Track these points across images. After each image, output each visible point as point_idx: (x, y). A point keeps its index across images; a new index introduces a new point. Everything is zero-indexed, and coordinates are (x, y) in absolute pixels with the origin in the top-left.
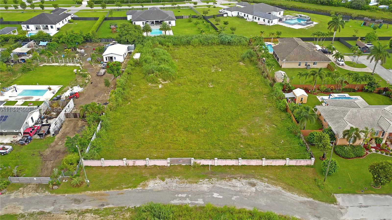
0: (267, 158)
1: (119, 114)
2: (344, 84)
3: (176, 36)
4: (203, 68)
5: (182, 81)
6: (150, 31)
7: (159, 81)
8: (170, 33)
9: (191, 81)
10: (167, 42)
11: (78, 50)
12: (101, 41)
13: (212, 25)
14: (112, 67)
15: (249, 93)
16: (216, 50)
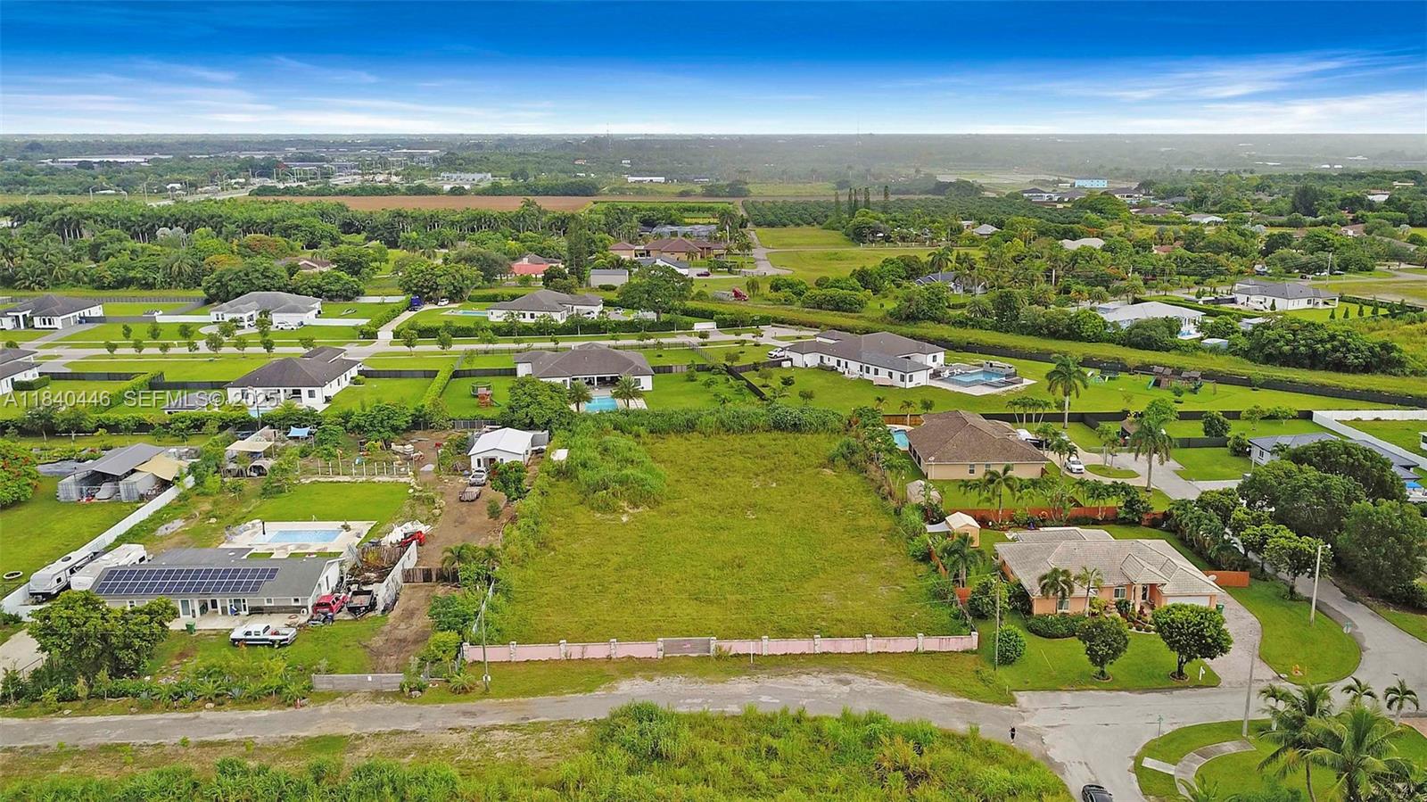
0: (877, 635)
1: (531, 572)
2: (1068, 505)
3: (658, 409)
4: (730, 480)
5: (677, 505)
6: (589, 399)
7: (621, 507)
8: (637, 404)
9: (701, 506)
10: (634, 424)
11: (394, 446)
12: (454, 427)
13: (751, 387)
14: (506, 473)
15: (844, 530)
16: (761, 443)
